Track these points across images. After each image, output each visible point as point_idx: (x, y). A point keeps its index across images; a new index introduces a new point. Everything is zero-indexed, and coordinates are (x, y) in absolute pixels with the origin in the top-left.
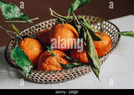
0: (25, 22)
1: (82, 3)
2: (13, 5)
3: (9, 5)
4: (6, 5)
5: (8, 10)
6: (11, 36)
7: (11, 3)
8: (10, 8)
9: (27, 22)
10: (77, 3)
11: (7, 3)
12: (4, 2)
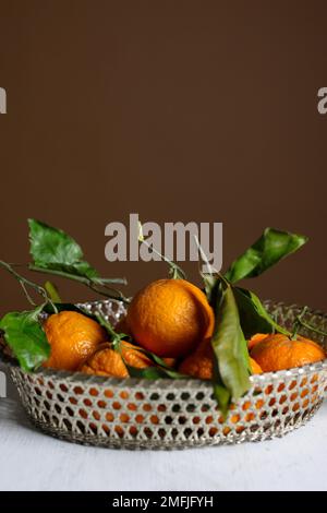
0: (83, 279)
1: (266, 263)
2: (65, 237)
3: (56, 236)
4: (48, 233)
5: (50, 247)
6: (29, 298)
7: (62, 231)
8: (57, 244)
9: (88, 282)
10: (250, 260)
11: (53, 229)
12: (45, 226)
